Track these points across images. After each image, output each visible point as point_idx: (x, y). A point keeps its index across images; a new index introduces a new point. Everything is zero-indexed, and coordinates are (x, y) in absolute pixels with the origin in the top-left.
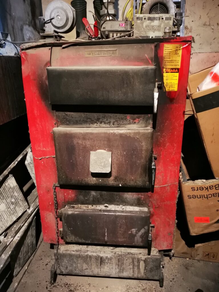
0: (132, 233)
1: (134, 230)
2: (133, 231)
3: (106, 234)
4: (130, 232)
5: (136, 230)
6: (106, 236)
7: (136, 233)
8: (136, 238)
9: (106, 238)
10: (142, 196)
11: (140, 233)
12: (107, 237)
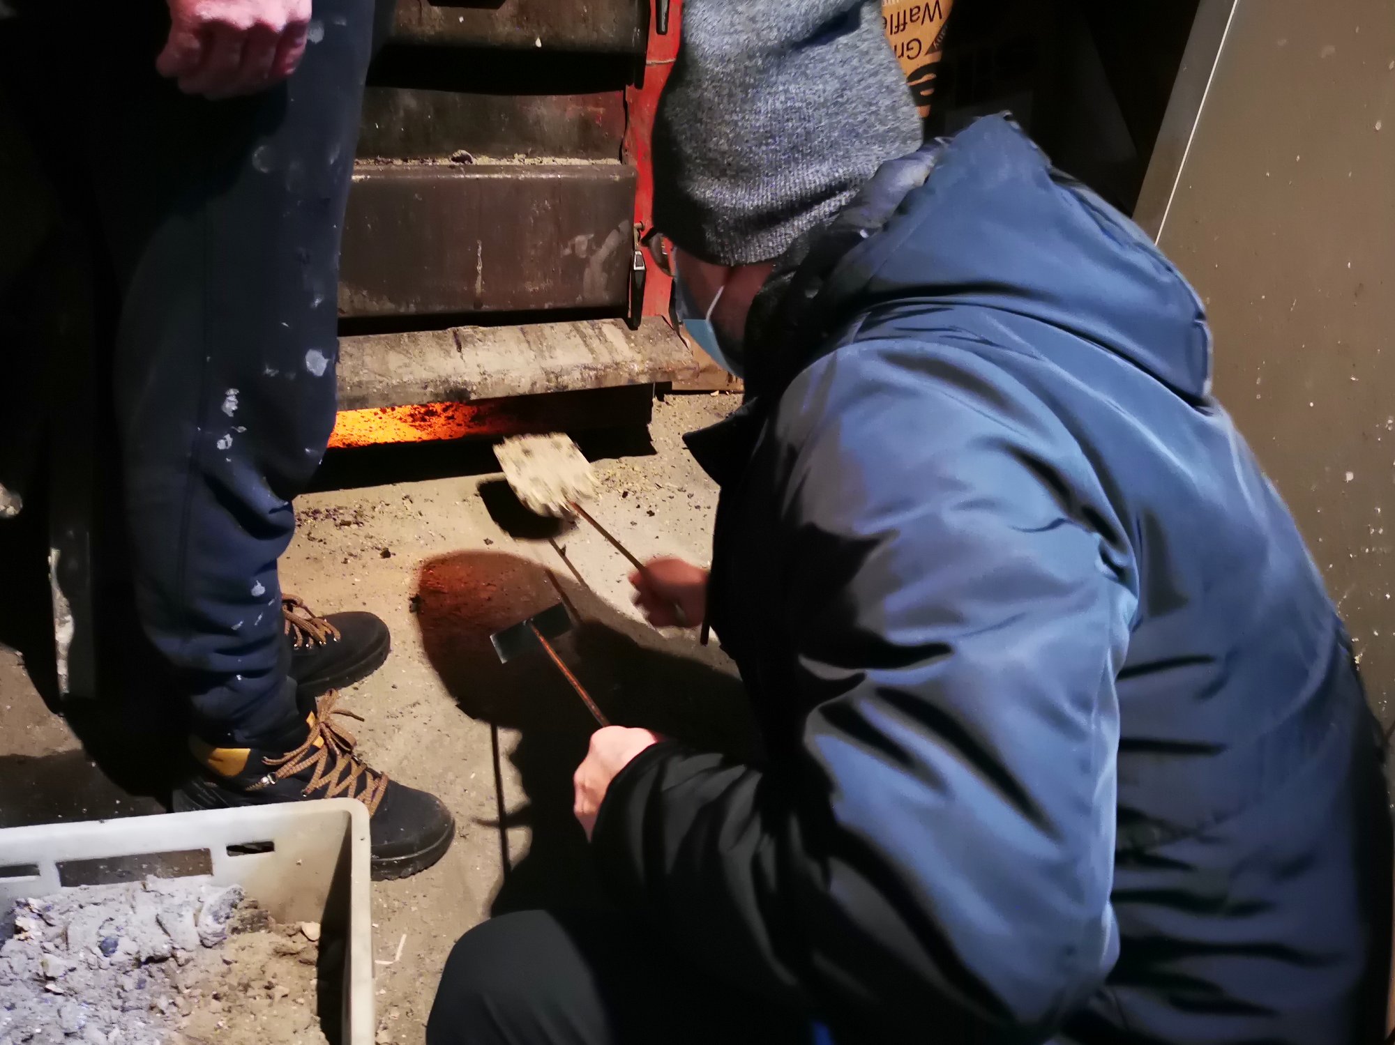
0: (573, 255)
1: (582, 241)
2: (581, 243)
3: (479, 268)
4: (568, 251)
5: (589, 241)
6: (480, 278)
7: (591, 251)
8: (587, 271)
9: (478, 286)
10: (597, 106)
11: (603, 252)
12: (483, 279)
